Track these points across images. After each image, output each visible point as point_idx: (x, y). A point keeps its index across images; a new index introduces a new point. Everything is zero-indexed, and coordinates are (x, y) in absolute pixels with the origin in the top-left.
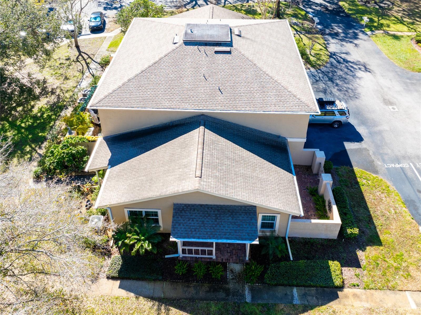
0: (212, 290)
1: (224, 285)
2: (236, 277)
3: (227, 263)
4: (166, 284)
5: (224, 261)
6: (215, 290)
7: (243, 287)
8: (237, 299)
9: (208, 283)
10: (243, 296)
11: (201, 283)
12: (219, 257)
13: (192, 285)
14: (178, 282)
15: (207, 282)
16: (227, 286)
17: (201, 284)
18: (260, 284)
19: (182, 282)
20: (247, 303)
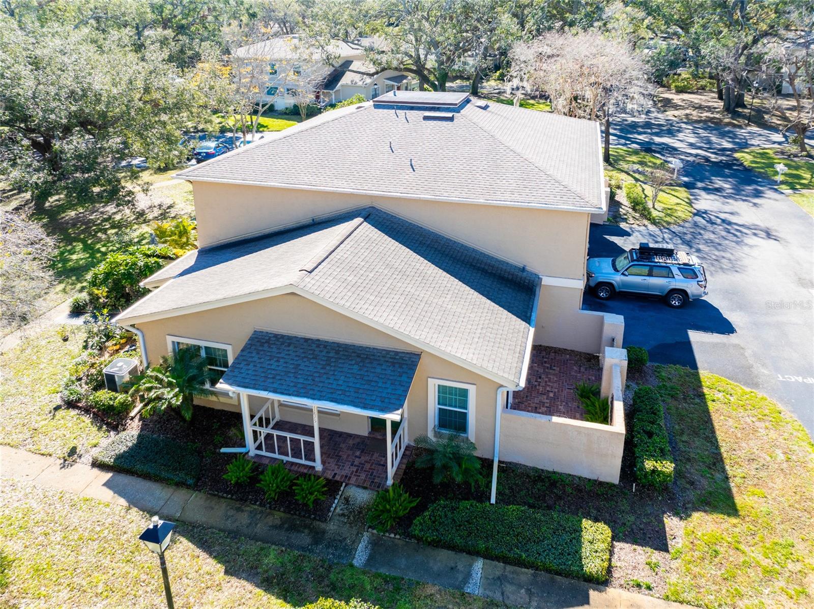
0: (286, 526)
1: (318, 523)
2: (351, 512)
3: (342, 483)
4: (196, 497)
5: (338, 478)
6: (293, 528)
7: (357, 534)
8: (333, 554)
9: (284, 512)
10: (350, 551)
11: (270, 508)
12: (329, 470)
13: (248, 509)
14: (223, 497)
15: (282, 509)
16: (323, 525)
17: (268, 510)
18: (398, 537)
19: (231, 499)
20: (352, 566)
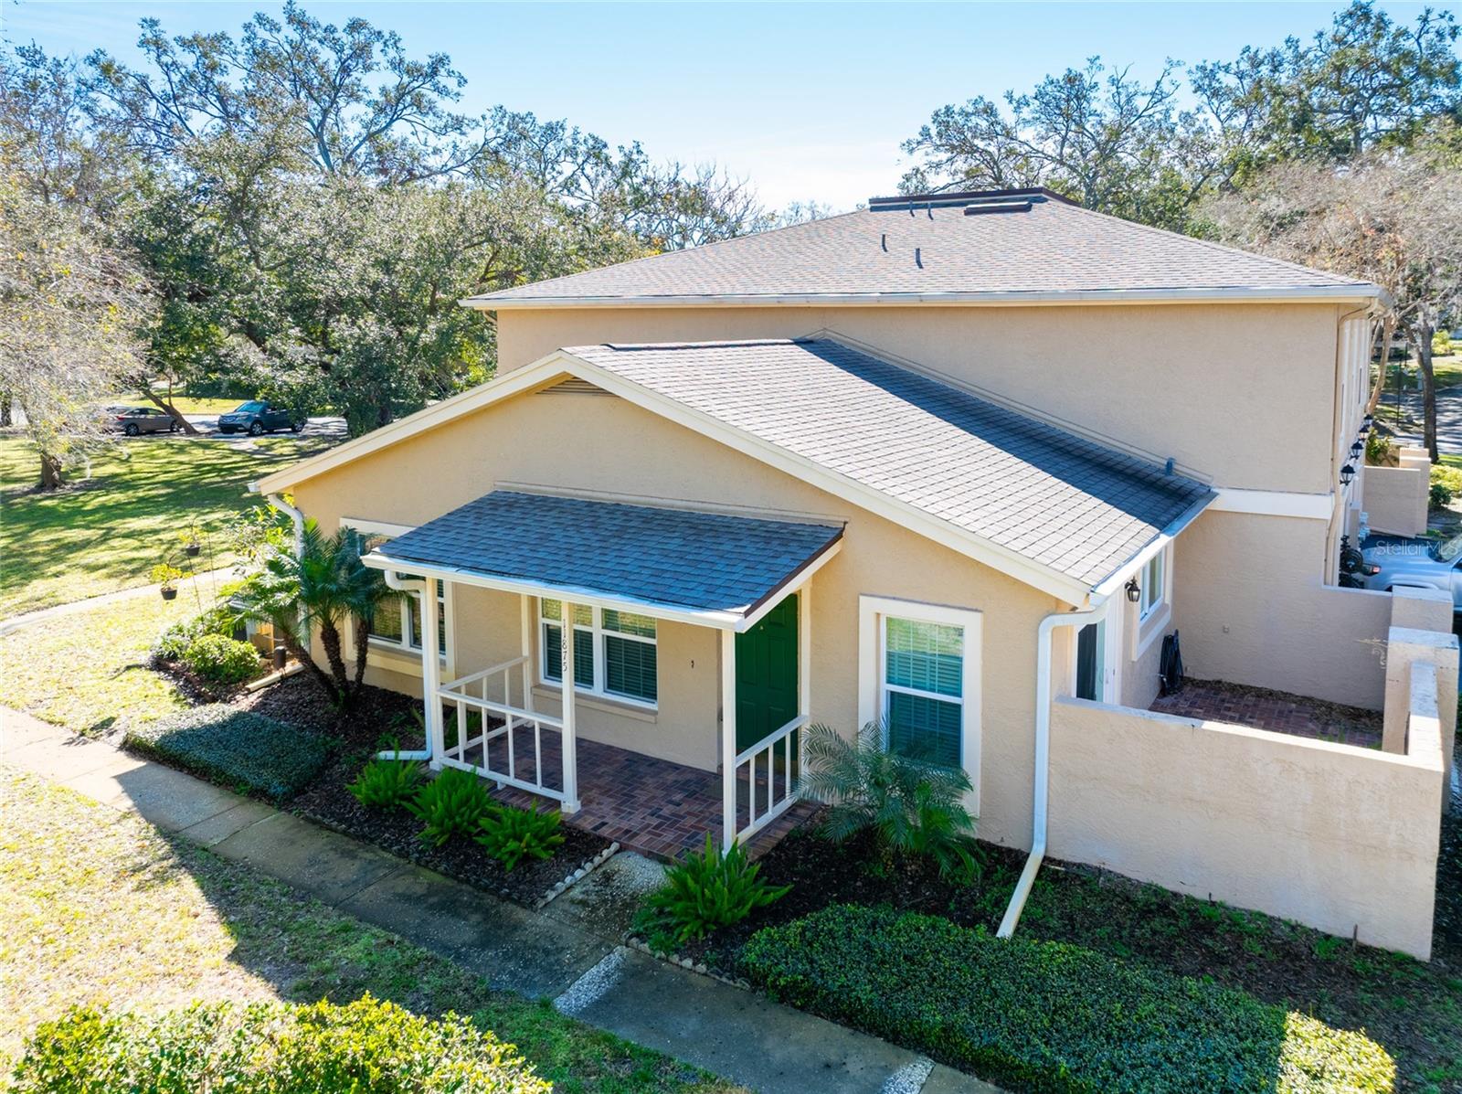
0: (433, 900)
1: (511, 907)
2: (605, 901)
3: (611, 843)
4: (275, 820)
5: (605, 832)
6: (450, 906)
7: (598, 946)
8: (513, 974)
9: (445, 874)
10: (560, 977)
11: (418, 861)
12: (593, 815)
13: (369, 856)
14: (329, 828)
15: (442, 868)
16: (521, 914)
17: (412, 866)
18: (702, 968)
19: (344, 833)
20: (546, 1005)
